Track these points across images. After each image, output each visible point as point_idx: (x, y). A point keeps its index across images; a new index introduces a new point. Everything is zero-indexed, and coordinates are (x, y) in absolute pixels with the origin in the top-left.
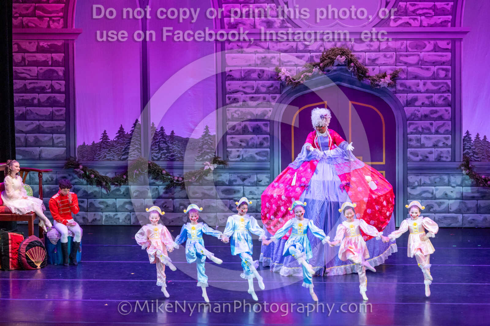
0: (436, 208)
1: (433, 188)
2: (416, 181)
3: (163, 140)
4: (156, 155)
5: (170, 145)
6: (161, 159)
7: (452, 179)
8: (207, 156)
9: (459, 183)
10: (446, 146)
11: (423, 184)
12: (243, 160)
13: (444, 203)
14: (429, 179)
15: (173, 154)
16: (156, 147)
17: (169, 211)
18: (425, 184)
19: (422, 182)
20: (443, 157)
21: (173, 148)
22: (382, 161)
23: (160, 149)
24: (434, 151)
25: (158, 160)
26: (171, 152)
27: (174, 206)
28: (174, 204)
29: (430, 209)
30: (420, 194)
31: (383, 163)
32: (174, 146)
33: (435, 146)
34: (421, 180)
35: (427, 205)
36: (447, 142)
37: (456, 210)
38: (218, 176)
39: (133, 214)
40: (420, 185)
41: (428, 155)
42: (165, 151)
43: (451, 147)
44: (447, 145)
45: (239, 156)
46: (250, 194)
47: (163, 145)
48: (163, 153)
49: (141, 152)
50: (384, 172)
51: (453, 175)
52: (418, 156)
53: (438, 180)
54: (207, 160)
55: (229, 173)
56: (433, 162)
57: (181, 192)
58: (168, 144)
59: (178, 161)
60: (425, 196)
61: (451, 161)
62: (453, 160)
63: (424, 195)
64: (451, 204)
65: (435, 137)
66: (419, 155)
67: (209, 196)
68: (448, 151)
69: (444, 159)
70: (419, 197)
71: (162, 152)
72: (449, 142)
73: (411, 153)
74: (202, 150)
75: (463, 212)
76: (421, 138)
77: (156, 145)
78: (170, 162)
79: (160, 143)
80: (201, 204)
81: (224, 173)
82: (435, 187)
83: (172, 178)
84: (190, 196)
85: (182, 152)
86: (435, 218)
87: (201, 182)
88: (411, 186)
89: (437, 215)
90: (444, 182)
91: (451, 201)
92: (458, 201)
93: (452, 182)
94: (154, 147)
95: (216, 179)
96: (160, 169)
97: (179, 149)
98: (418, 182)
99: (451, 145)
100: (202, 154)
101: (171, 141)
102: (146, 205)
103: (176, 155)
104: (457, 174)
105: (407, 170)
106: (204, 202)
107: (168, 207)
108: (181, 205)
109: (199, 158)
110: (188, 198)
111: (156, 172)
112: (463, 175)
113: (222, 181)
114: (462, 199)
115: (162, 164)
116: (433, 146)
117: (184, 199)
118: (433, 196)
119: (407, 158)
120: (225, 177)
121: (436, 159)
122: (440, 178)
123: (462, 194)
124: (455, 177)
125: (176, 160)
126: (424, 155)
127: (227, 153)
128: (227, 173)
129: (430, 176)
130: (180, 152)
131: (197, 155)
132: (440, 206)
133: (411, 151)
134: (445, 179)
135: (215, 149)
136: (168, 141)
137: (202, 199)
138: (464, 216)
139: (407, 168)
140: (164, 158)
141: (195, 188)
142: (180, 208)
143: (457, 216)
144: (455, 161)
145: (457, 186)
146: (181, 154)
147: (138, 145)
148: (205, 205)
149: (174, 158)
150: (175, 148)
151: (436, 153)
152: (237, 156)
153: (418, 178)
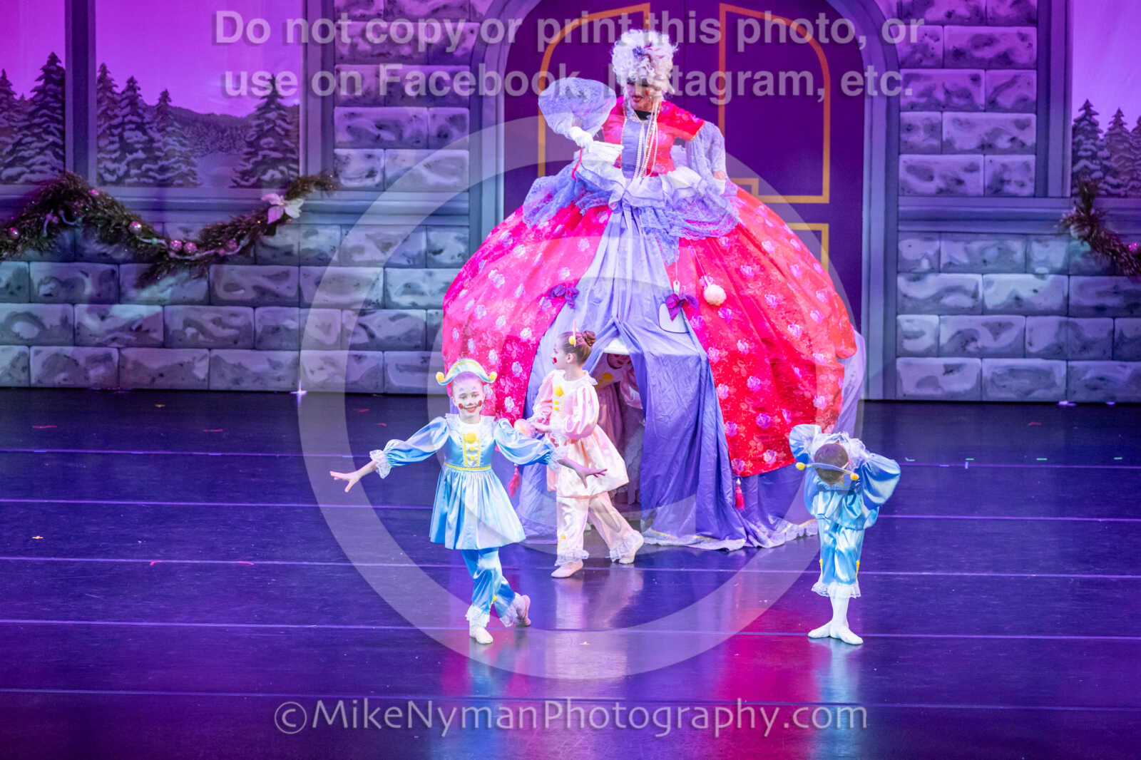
0: (986, 340)
1: (978, 277)
2: (926, 256)
3: (135, 119)
4: (111, 166)
5: (156, 136)
6: (128, 181)
7: (1038, 250)
8: (271, 172)
9: (1059, 265)
10: (1018, 146)
11: (945, 265)
12: (385, 186)
13: (1009, 325)
14: (966, 250)
15: (165, 163)
16: (112, 143)
17: (149, 342)
18: (951, 267)
19: (944, 260)
20: (1009, 182)
21: (165, 144)
22: (819, 193)
23: (126, 148)
24: (982, 164)
25: (119, 182)
26: (158, 158)
27: (166, 329)
28: (167, 322)
29: (967, 342)
30: (937, 297)
31: (824, 198)
32: (170, 140)
33: (986, 147)
34: (939, 253)
35: (959, 332)
36: (1021, 138)
37: (1047, 349)
38: (307, 235)
39: (37, 353)
40: (936, 270)
41: (964, 176)
42: (141, 155)
43: (1035, 150)
44: (1023, 144)
45: (371, 174)
46: (404, 293)
47: (133, 136)
48: (135, 160)
49: (63, 158)
50: (824, 228)
51: (1040, 238)
52: (931, 178)
53: (992, 253)
54: (271, 184)
55: (341, 226)
56: (979, 196)
57: (187, 285)
58: (150, 132)
59: (180, 185)
60: (953, 305)
61: (1034, 196)
62: (1042, 190)
63: (949, 300)
64: (1031, 330)
65: (987, 121)
66: (936, 175)
67: (277, 296)
68: (1026, 166)
69: (1011, 188)
70: (935, 304)
71: (130, 157)
72: (1030, 137)
73: (911, 169)
74: (255, 154)
75: (1070, 356)
76: (941, 123)
77: (113, 135)
78: (155, 190)
79: (124, 130)
80: (252, 320)
81: (326, 225)
82: (985, 276)
83: (163, 245)
84: (216, 296)
85: (193, 159)
86: (981, 371)
87: (255, 255)
88: (910, 272)
89: (988, 361)
90: (1013, 262)
91: (1031, 321)
92: (1054, 320)
93: (1035, 260)
94: (106, 142)
95: (299, 243)
96: (126, 217)
97: (184, 149)
98: (929, 259)
99: (1036, 145)
100: (256, 164)
101: (158, 123)
102: (79, 324)
103: (175, 166)
104: (1053, 237)
105: (898, 220)
106: (261, 317)
107: (148, 331)
108: (189, 326)
109: (246, 178)
110: (210, 303)
111: (113, 225)
112: (1070, 239)
113: (319, 250)
114: (1067, 315)
115: (128, 195)
116: (979, 148)
117: (197, 307)
118: (977, 303)
119: (898, 185)
120: (324, 237)
121: (988, 187)
122: (999, 249)
123: (1068, 298)
124: (1047, 246)
125: (175, 183)
126: (950, 174)
127: (336, 161)
128: (334, 227)
129: (969, 242)
130: (187, 158)
131: (240, 168)
132: (998, 334)
133: (909, 163)
134: (1014, 253)
135: (296, 150)
136: (148, 123)
137: (254, 308)
138: (1072, 368)
139: (898, 216)
140: (136, 175)
141: (233, 272)
142: (185, 334)
143: (1051, 368)
144: (1046, 196)
145: (1051, 273)
146: (189, 163)
147: (55, 135)
148: (265, 326)
149: (170, 178)
150: (173, 145)
151: (990, 170)
152: (366, 174)
153: (931, 247)
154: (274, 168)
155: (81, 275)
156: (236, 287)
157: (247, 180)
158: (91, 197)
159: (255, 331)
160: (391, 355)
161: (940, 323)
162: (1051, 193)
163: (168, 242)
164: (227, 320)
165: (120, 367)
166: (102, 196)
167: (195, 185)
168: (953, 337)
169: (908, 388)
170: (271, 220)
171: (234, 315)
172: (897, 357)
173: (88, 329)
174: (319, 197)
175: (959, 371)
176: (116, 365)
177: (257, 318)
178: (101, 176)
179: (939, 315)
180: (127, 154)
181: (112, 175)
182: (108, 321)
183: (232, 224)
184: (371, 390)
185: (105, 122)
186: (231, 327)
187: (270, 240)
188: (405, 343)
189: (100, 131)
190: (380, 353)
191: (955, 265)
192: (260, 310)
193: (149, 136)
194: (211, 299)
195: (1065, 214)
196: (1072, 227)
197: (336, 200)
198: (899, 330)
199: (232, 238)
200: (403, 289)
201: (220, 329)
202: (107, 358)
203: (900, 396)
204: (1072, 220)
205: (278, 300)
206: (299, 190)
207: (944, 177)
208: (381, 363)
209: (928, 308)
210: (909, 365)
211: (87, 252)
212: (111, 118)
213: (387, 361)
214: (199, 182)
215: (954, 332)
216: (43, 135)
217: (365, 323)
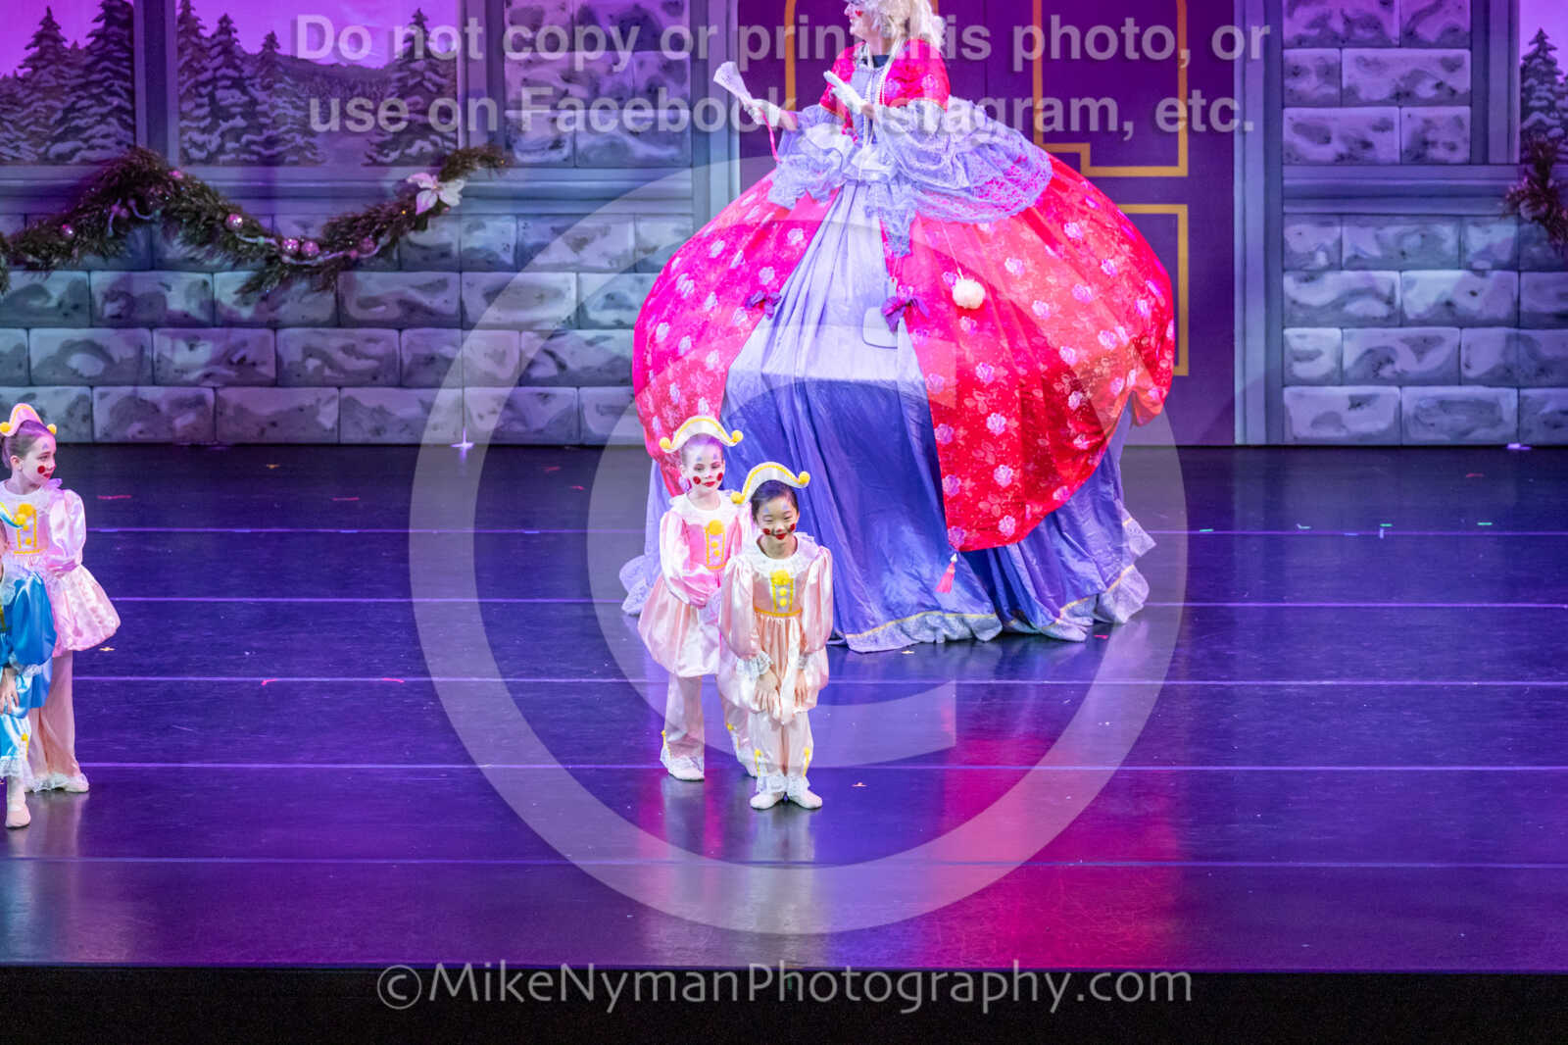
0: (1406, 362)
1: (1394, 275)
2: (1322, 247)
3: (231, 72)
4: (199, 138)
5: (260, 95)
6: (222, 158)
7: (1475, 236)
8: (419, 144)
9: (1505, 256)
10: (1452, 97)
11: (1349, 260)
12: (577, 160)
13: (1437, 341)
14: (1377, 237)
15: (272, 133)
16: (200, 106)
17: (256, 379)
18: (1358, 263)
19: (1347, 253)
20: (1434, 144)
21: (273, 107)
22: (1174, 162)
23: (219, 113)
24: (1397, 120)
25: (210, 160)
26: (264, 126)
27: (279, 361)
28: (281, 351)
29: (1380, 365)
30: (1338, 305)
31: (1181, 170)
32: (279, 102)
33: (1402, 96)
34: (1340, 242)
35: (1370, 351)
36: (1450, 83)
37: (1491, 372)
38: (470, 230)
39: (102, 396)
40: (1336, 266)
41: (1373, 137)
42: (239, 122)
43: (1469, 99)
44: (1453, 92)
45: (557, 144)
46: (605, 307)
47: (229, 97)
48: (232, 129)
49: (133, 128)
50: (1181, 211)
51: (1478, 220)
52: (1327, 140)
53: (1413, 241)
54: (418, 161)
55: (518, 216)
56: (1394, 164)
57: (307, 299)
58: (253, 92)
59: (295, 163)
60: (1361, 313)
62: (1480, 155)
63: (1355, 308)
64: (1468, 347)
65: (1403, 60)
66: (1334, 136)
67: (430, 312)
68: (1458, 120)
69: (1438, 153)
70: (1335, 314)
71: (224, 125)
72: (1463, 82)
73: (1301, 128)
75: (1522, 382)
76: (1340, 64)
77: (201, 96)
78: (260, 171)
79: (216, 88)
80: (397, 347)
81: (496, 215)
82: (1404, 274)
83: (273, 246)
84: (347, 316)
86: (1400, 404)
87: (399, 257)
88: (1300, 269)
89: (1410, 390)
90: (1442, 253)
91: (1468, 334)
92: (1500, 332)
93: (1472, 250)
94: (192, 105)
95: (460, 243)
96: (222, 209)
97: (298, 114)
98: (1326, 251)
99: (1472, 91)
101: (263, 78)
102: (160, 356)
103: (287, 137)
104: (1495, 218)
105: (1283, 198)
106: (410, 342)
107: (254, 364)
108: (310, 356)
109: (386, 151)
110: (339, 325)
111: (204, 218)
112: (1521, 220)
113: (487, 250)
114: (1518, 326)
115: (223, 178)
116: (1391, 98)
117: (320, 330)
118: (1393, 310)
119: (1282, 149)
120: (498, 232)
121: (1407, 151)
122: (1423, 236)
123: (1518, 303)
124: (1487, 231)
125: (287, 160)
126: (1353, 134)
127: (508, 128)
128: (509, 217)
129: (1380, 228)
130: (303, 125)
131: (377, 139)
132: (1422, 353)
133: (1297, 120)
134: (1444, 241)
136: (249, 78)
137: (400, 330)
138: (1526, 398)
139: (1283, 193)
140: (234, 150)
141: (370, 281)
142: (305, 368)
143: (1496, 399)
144: (1486, 162)
145: (1495, 268)
146: (306, 133)
147: (120, 96)
148: (415, 355)
149: (280, 153)
150: (283, 108)
151: (1408, 128)
152: (549, 144)
153: (1330, 235)
154: (424, 138)
155: (160, 288)
156: (375, 302)
157: (386, 155)
158: (172, 181)
159: (401, 360)
160: (589, 393)
161: (1343, 339)
162: (1493, 158)
163: (281, 241)
164: (359, 347)
165: (218, 413)
166: (188, 180)
167: (316, 163)
168: (1360, 359)
169: (1302, 426)
170: (420, 210)
171: (369, 340)
172: (1284, 386)
173: (171, 362)
174: (487, 177)
175: (1369, 405)
176: (211, 411)
177: (404, 342)
178: (184, 152)
179: (1341, 328)
180: (221, 122)
181: (201, 151)
182: (200, 350)
183: (367, 216)
184: (563, 440)
185: (189, 78)
186: (367, 357)
187: (420, 238)
188: (610, 376)
189: (183, 90)
190: (575, 389)
191: (1362, 260)
192: (407, 333)
193: (251, 97)
194: (339, 319)
195: (1512, 187)
196: (1523, 205)
197: (509, 180)
198: (1287, 350)
199: (368, 234)
200: (604, 302)
201: (352, 359)
202: (200, 401)
203: (1289, 440)
204: (1523, 195)
205: (432, 319)
206: (459, 168)
208: (575, 403)
209: (1325, 319)
210: (1301, 396)
211: (169, 256)
212: (197, 72)
213: (584, 401)
214: (319, 159)
215: (1364, 349)
216: (105, 97)
217: (553, 349)
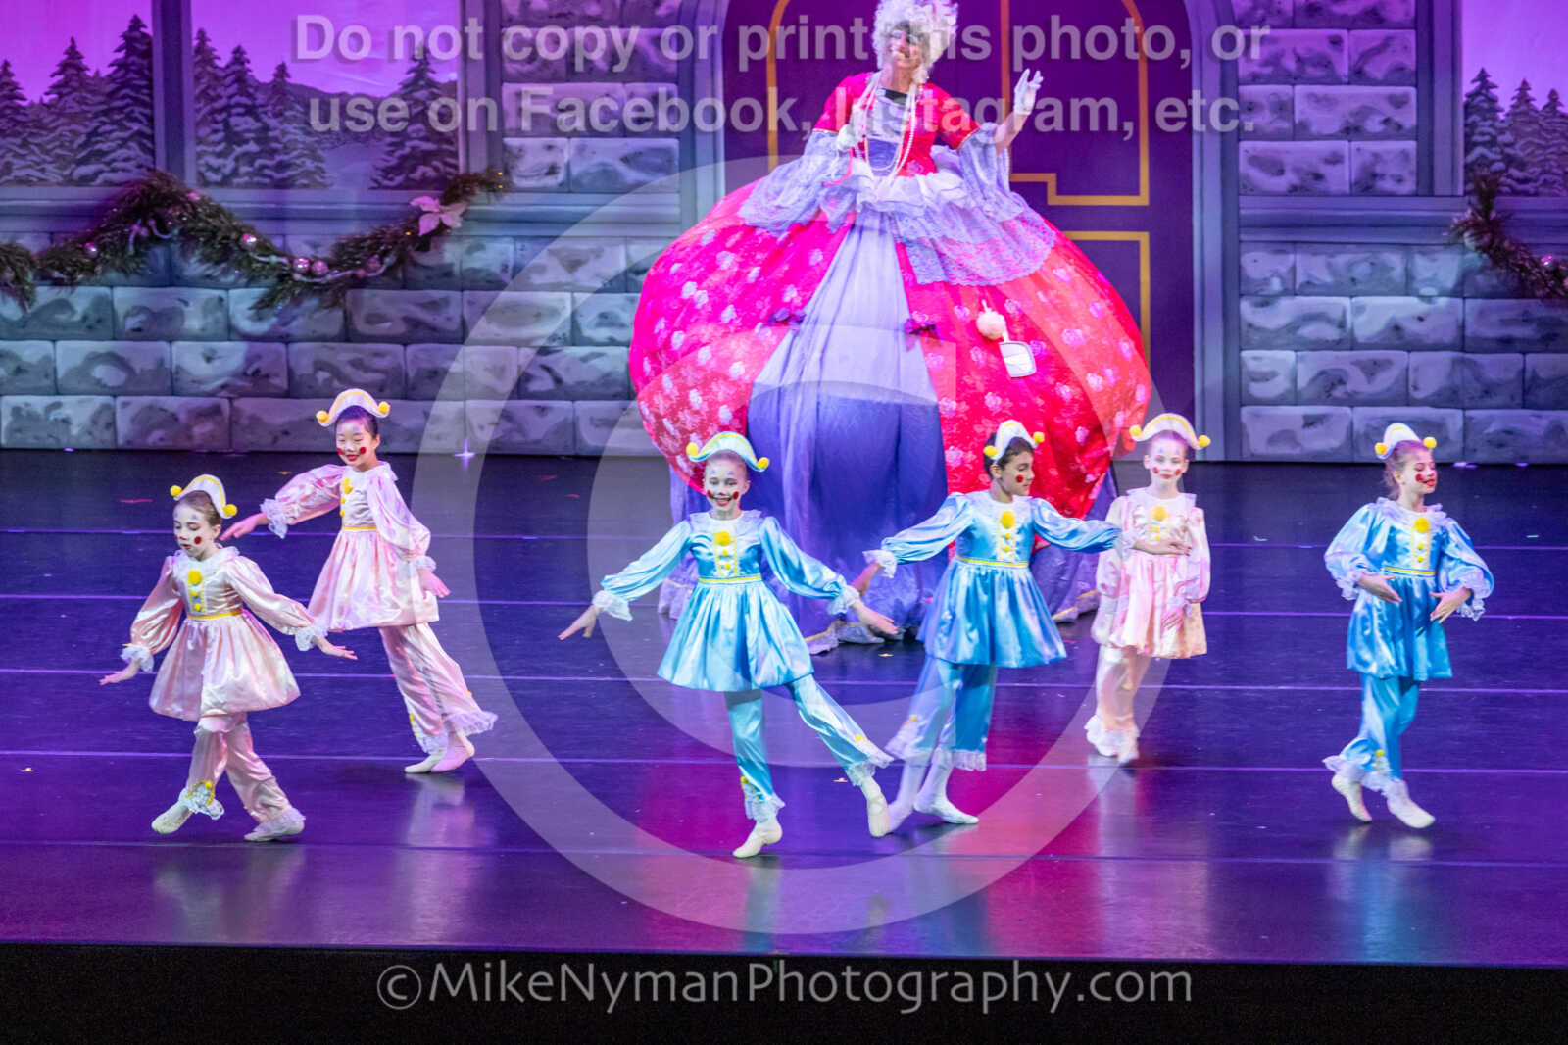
0: (1357, 382)
1: (1346, 301)
2: (1276, 274)
3: (244, 100)
4: (214, 162)
5: (273, 122)
6: (236, 181)
7: (1422, 265)
8: (422, 169)
9: (1450, 282)
10: (1395, 130)
11: (1302, 286)
12: (570, 186)
13: (1389, 362)
14: (1329, 265)
15: (285, 158)
16: (215, 132)
17: (272, 390)
18: (1310, 288)
19: (1300, 279)
20: (1382, 176)
21: (285, 133)
22: (1135, 191)
23: (233, 138)
24: (1346, 154)
25: (225, 182)
26: (275, 151)
27: (290, 373)
28: (292, 363)
29: (1333, 386)
30: (1292, 328)
31: (1142, 199)
32: (290, 128)
33: (1351, 131)
34: (1293, 269)
35: (1322, 373)
36: (1397, 119)
37: (1438, 394)
38: (470, 251)
39: (125, 405)
40: (1290, 292)
41: (1324, 169)
42: (252, 147)
43: (1415, 134)
44: (1400, 127)
45: (552, 170)
46: (599, 325)
47: (244, 124)
48: (245, 154)
49: (152, 153)
50: (1143, 238)
51: (1425, 249)
52: (1281, 172)
53: (1362, 270)
54: (423, 184)
55: (516, 238)
56: (1343, 195)
57: (317, 315)
58: (265, 119)
59: (305, 186)
60: (1313, 338)
61: (1416, 195)
62: (1426, 187)
63: (1309, 331)
64: (1416, 369)
65: (1352, 97)
66: (1288, 168)
67: (434, 329)
68: (1405, 154)
69: (1388, 185)
70: (1289, 337)
71: (239, 150)
72: (1409, 118)
73: (1256, 160)
74: (400, 145)
75: (1467, 403)
76: (1292, 100)
77: (216, 122)
78: (271, 193)
79: (230, 115)
80: (402, 362)
81: (495, 238)
82: (1354, 300)
83: (285, 265)
84: (355, 331)
85: (320, 152)
86: (1352, 423)
87: (404, 276)
88: (1256, 294)
89: (1361, 410)
90: (1390, 280)
91: (1416, 358)
92: (1446, 356)
93: (1419, 278)
94: (208, 130)
95: (461, 262)
96: (235, 229)
97: (308, 140)
98: (1280, 277)
99: (1417, 127)
100: (404, 158)
101: (275, 105)
102: (179, 367)
103: (298, 161)
104: (1441, 248)
105: (1239, 227)
106: (414, 357)
107: (267, 376)
108: (321, 369)
109: (390, 176)
110: (348, 340)
111: (219, 238)
112: (1464, 250)
113: (487, 270)
114: (1463, 350)
115: (237, 200)
116: (1341, 132)
117: (328, 344)
118: (1344, 334)
119: (1238, 182)
120: (497, 253)
121: (1356, 184)
122: (1372, 264)
123: (1463, 327)
124: (1434, 260)
125: (297, 183)
126: (1305, 166)
127: (506, 155)
128: (506, 239)
129: (1332, 255)
130: (313, 151)
131: (383, 164)
132: (1372, 374)
133: (1252, 153)
134: (1392, 268)
135: (453, 140)
136: (262, 106)
137: (405, 345)
138: (1471, 418)
139: (1238, 222)
140: (247, 174)
141: (375, 299)
142: (316, 380)
143: (1443, 418)
144: (1431, 194)
145: (1441, 294)
146: (315, 158)
147: (141, 122)
148: (419, 369)
149: (291, 177)
150: (295, 134)
151: (1357, 162)
152: (545, 170)
153: (1283, 263)
154: (426, 163)
155: (178, 304)
156: (382, 318)
157: (391, 180)
158: (190, 202)
159: (406, 375)
160: (583, 406)
161: (1297, 361)
162: (1438, 190)
163: (292, 260)
164: (367, 362)
165: (233, 422)
166: (204, 201)
167: (325, 186)
168: (1313, 380)
169: (1258, 444)
170: (423, 231)
171: (377, 354)
172: (1242, 405)
173: (189, 374)
174: (486, 201)
175: (1322, 423)
176: (227, 421)
177: (409, 357)
178: (201, 174)
179: (1296, 351)
180: (235, 146)
181: (217, 174)
182: (216, 363)
183: (374, 237)
184: (559, 451)
185: (205, 106)
186: (377, 371)
187: (425, 259)
188: (601, 391)
189: (199, 116)
190: (569, 403)
191: (1315, 286)
192: (411, 349)
193: (264, 123)
194: (348, 335)
195: (1456, 218)
196: (1466, 235)
197: (506, 204)
198: (1243, 370)
199: (373, 255)
200: (597, 320)
201: (360, 373)
202: (216, 410)
203: (1246, 457)
204: (1466, 225)
205: (437, 335)
206: (459, 192)
207: (1297, 170)
208: (571, 416)
209: (1280, 342)
210: (1257, 416)
211: (186, 273)
212: (212, 100)
213: (578, 413)
214: (329, 182)
215: (1315, 372)
216: (125, 122)
217: (550, 365)
